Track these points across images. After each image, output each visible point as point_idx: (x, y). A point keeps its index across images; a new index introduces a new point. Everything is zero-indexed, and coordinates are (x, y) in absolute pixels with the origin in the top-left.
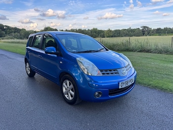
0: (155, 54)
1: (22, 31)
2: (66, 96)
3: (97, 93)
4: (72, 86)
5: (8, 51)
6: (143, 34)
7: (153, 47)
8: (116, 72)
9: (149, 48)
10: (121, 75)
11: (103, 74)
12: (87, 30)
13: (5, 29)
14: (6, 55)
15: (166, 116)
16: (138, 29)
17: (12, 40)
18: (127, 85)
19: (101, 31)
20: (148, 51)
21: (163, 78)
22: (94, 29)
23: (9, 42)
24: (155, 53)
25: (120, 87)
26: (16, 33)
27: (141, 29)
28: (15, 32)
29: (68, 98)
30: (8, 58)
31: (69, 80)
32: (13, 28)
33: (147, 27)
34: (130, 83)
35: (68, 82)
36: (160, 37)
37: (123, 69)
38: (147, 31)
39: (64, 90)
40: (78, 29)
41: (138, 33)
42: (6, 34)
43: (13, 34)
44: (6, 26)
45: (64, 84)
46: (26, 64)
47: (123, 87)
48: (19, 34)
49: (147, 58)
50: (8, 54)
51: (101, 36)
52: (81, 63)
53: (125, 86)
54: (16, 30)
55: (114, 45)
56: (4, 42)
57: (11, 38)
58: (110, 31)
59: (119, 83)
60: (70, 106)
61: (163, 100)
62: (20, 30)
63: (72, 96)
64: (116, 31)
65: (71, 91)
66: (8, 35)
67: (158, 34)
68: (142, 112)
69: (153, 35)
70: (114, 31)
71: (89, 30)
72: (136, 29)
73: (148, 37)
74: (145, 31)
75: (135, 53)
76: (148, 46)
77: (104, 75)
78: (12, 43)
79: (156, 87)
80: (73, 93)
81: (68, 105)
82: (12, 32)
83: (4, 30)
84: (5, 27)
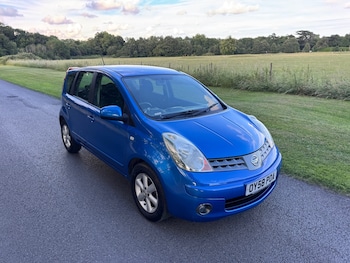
0: (323, 101)
1: (50, 41)
2: (142, 203)
3: (202, 206)
4: (153, 186)
5: (23, 87)
6: (302, 48)
7: (320, 84)
8: (240, 161)
9: (310, 86)
10: (251, 168)
11: (214, 167)
12: (183, 38)
13: (16, 37)
14: (20, 97)
15: (336, 250)
16: (291, 36)
17: (32, 61)
18: (262, 188)
19: (213, 42)
20: (309, 93)
21: (335, 159)
22: (198, 36)
23: (26, 66)
24: (323, 96)
25: (248, 193)
26: (39, 46)
27: (297, 36)
28: (36, 44)
29: (145, 207)
30: (26, 105)
31: (147, 174)
32: (31, 35)
33: (310, 34)
34: (269, 183)
35: (146, 178)
36: (337, 54)
37: (254, 155)
38: (309, 40)
39: (138, 192)
40: (164, 37)
41: (290, 46)
42: (18, 46)
43: (33, 47)
44: (17, 30)
45: (138, 180)
46: (62, 127)
47: (254, 192)
48: (44, 48)
49: (306, 109)
50: (24, 95)
51: (212, 52)
52: (172, 144)
53: (257, 190)
54: (39, 39)
55: (239, 78)
56: (15, 65)
57: (30, 57)
58: (231, 41)
59: (245, 186)
60: (149, 224)
61: (331, 214)
62: (46, 38)
63: (153, 205)
64: (244, 41)
65: (151, 196)
66: (22, 49)
67: (331, 48)
68: (290, 240)
69: (321, 50)
70: (240, 40)
71: (187, 38)
72: (286, 38)
73: (311, 54)
74: (306, 42)
75: (283, 96)
76: (310, 82)
77: (216, 170)
78: (32, 66)
79: (320, 181)
80: (155, 201)
81: (146, 221)
82: (30, 43)
83: (14, 38)
84: (15, 33)
